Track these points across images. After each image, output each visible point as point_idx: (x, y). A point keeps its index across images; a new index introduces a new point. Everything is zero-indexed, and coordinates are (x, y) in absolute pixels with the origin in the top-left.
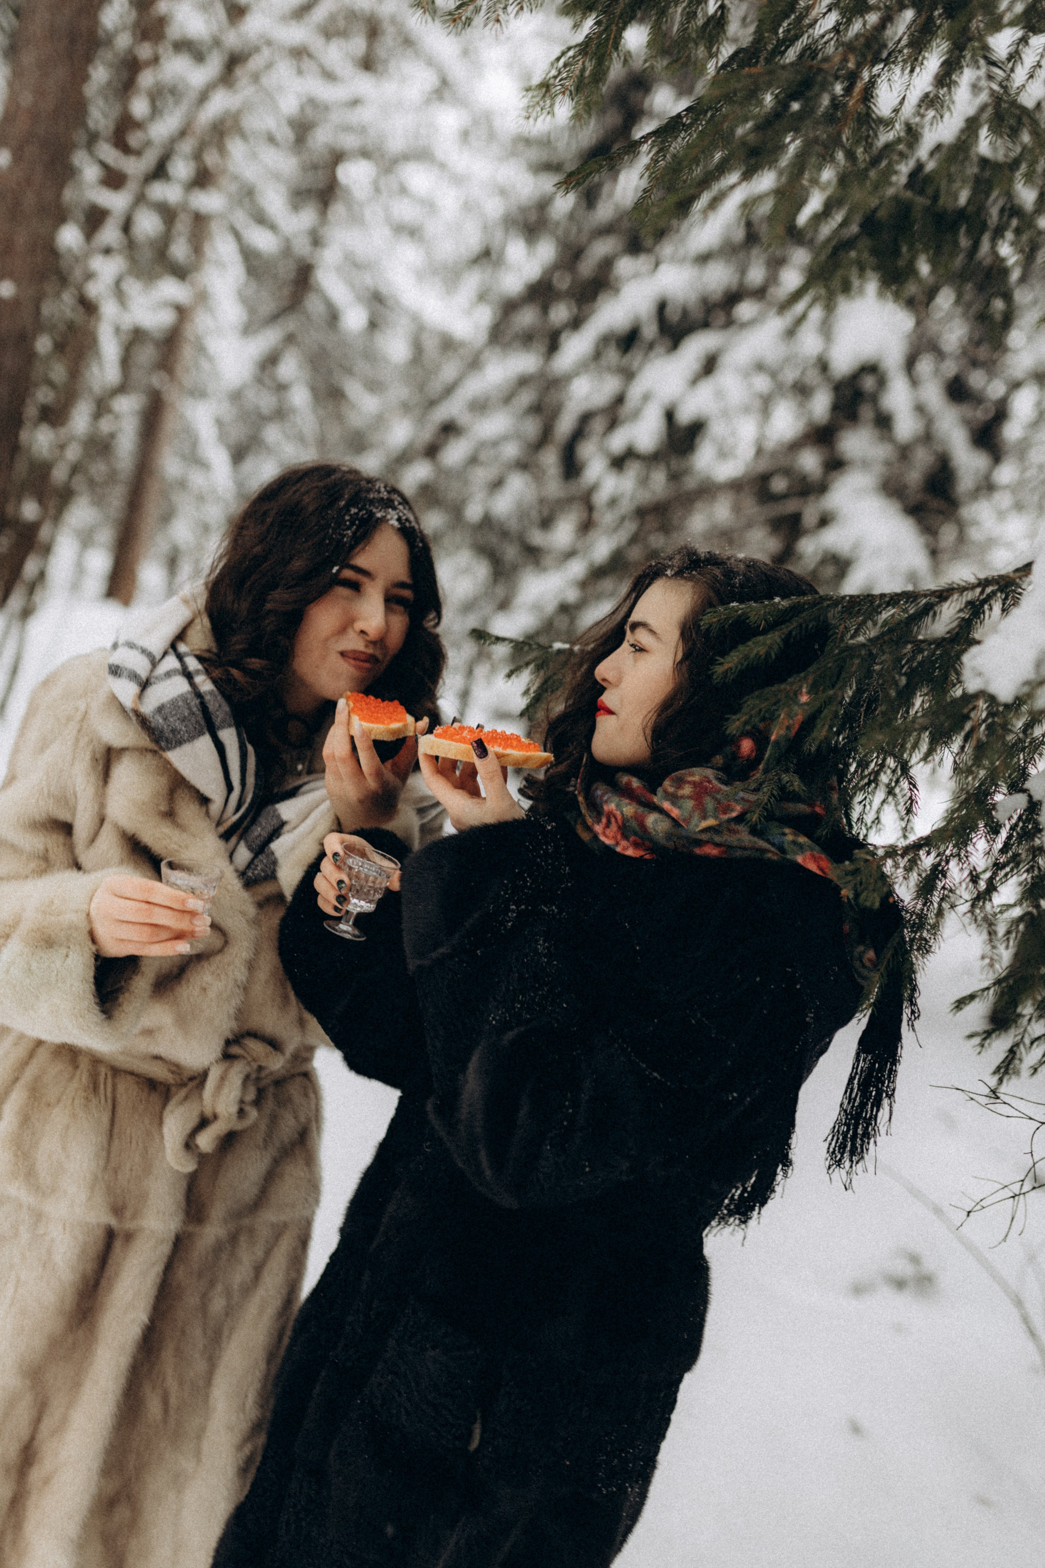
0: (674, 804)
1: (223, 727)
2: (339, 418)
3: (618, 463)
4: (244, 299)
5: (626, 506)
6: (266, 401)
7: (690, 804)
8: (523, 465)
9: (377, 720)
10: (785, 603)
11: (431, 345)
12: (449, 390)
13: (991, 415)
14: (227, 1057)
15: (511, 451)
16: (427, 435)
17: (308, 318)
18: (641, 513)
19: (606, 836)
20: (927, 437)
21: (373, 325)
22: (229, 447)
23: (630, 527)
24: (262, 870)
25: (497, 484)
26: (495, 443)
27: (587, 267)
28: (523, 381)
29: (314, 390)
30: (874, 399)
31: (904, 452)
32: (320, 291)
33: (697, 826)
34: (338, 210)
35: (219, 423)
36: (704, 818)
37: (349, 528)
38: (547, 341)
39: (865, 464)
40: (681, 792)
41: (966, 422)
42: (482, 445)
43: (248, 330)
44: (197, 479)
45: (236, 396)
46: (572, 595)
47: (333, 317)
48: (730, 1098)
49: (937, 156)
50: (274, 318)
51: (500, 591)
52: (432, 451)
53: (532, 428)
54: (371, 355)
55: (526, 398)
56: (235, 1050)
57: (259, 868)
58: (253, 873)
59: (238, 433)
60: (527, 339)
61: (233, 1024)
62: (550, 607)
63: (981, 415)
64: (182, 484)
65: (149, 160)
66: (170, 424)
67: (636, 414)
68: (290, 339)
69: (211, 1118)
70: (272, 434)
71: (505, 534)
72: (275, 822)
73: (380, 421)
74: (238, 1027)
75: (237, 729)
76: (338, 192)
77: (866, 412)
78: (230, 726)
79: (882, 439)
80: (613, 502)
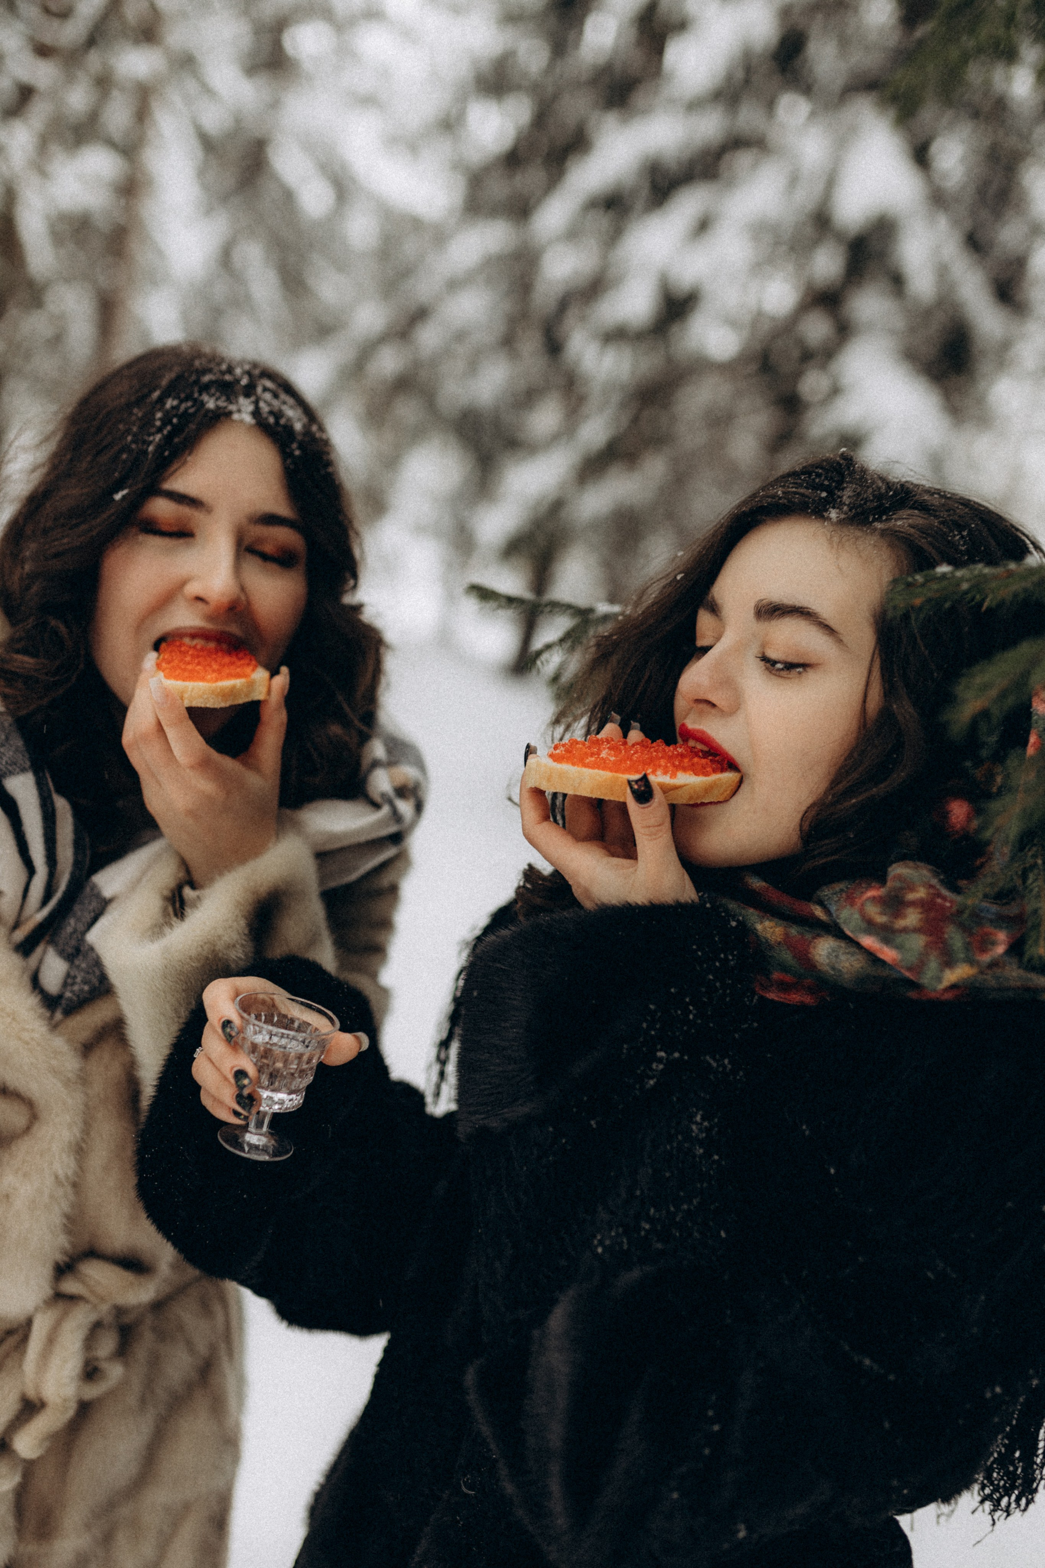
0: (887, 941)
1: (11, 773)
7: (918, 942)
9: (191, 676)
14: (60, 1298)
24: (85, 982)
33: (939, 979)
36: (949, 962)
37: (160, 430)
40: (901, 923)
48: (988, 1395)
56: (70, 1286)
57: (79, 980)
58: (72, 992)
61: (63, 1240)
69: (39, 1405)
72: (94, 904)
74: (71, 1243)
75: (36, 773)
78: (23, 770)
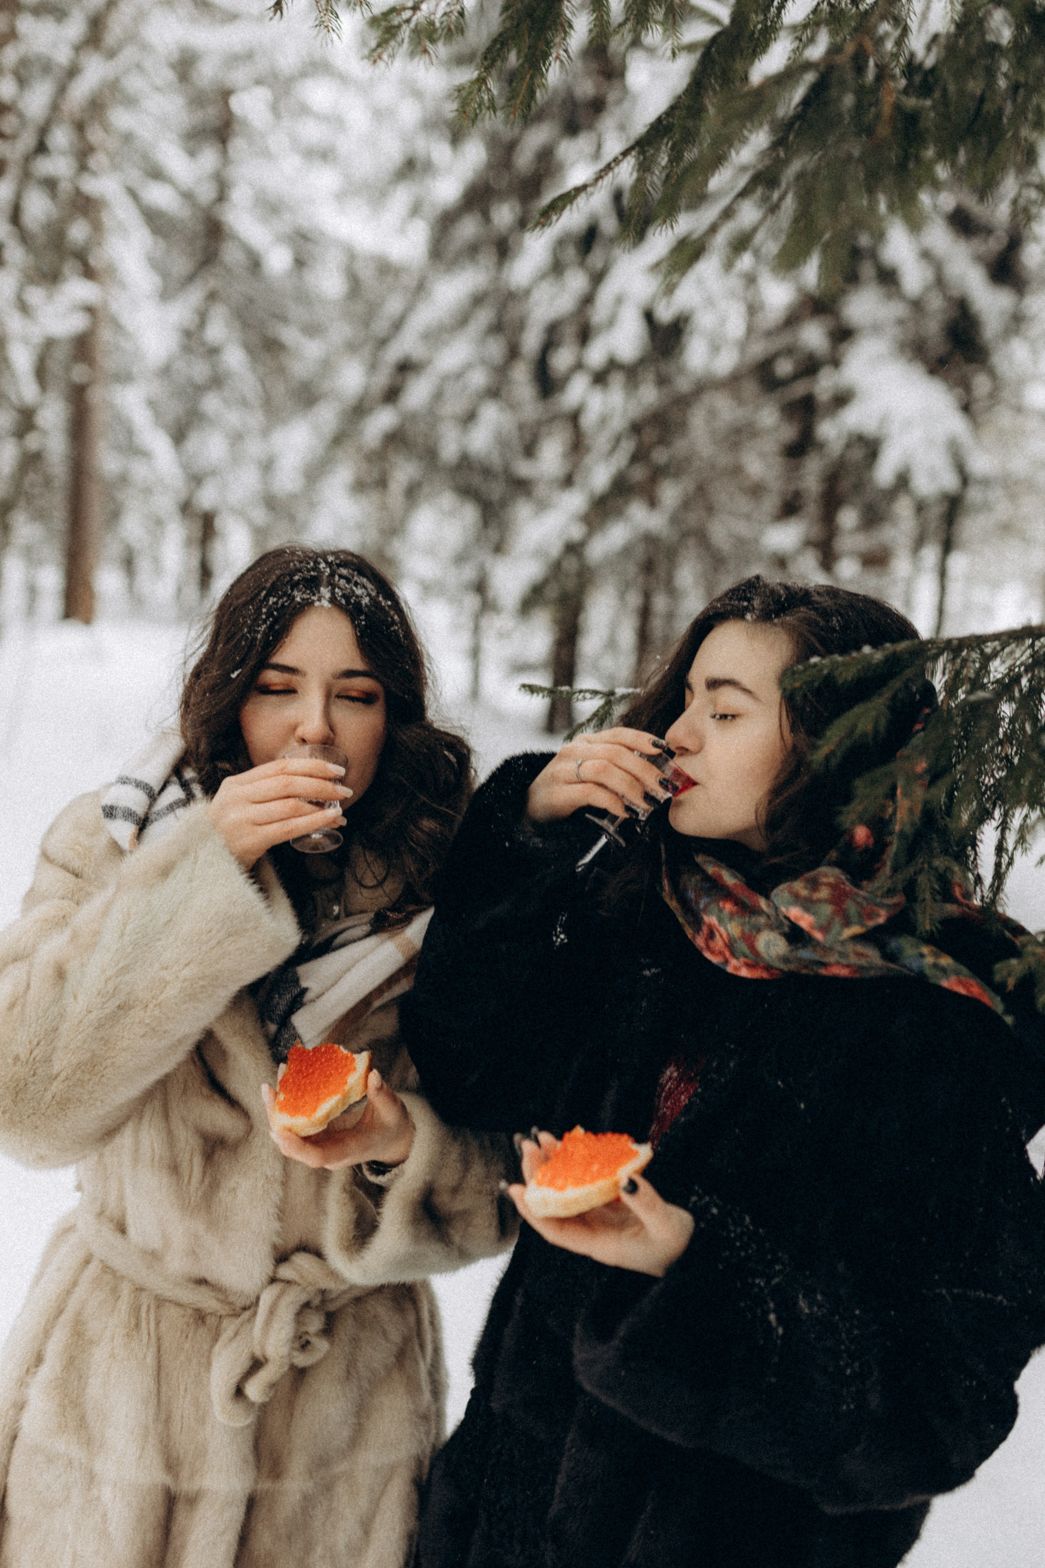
2: (281, 371)
3: (600, 378)
4: (156, 264)
5: (618, 423)
6: (200, 370)
7: (828, 909)
8: (494, 392)
10: (879, 656)
11: (367, 274)
12: (398, 325)
13: (1005, 241)
14: (277, 1281)
15: (479, 379)
16: (382, 379)
17: (229, 271)
18: (636, 428)
19: (712, 952)
20: (940, 281)
21: (300, 263)
22: (166, 428)
23: (628, 447)
25: (469, 418)
26: (459, 375)
27: (524, 159)
28: (478, 300)
29: (249, 349)
30: (873, 254)
31: (917, 305)
32: (235, 237)
34: (237, 144)
35: (152, 404)
36: (846, 923)
38: (494, 250)
39: (876, 329)
41: (979, 259)
42: (445, 379)
43: (166, 295)
44: (139, 471)
45: (165, 371)
46: (577, 532)
47: (255, 263)
49: (934, 49)
50: (190, 278)
51: (493, 534)
52: (392, 395)
53: (496, 349)
54: (304, 297)
55: (484, 317)
56: (285, 1272)
59: (174, 409)
60: (473, 250)
62: (555, 550)
63: (994, 245)
64: (124, 479)
65: (27, 141)
66: (100, 418)
67: (611, 322)
68: (212, 296)
69: (263, 1361)
70: (211, 403)
71: (487, 472)
73: (327, 366)
76: (236, 127)
77: (867, 270)
79: (889, 297)
80: (604, 420)
